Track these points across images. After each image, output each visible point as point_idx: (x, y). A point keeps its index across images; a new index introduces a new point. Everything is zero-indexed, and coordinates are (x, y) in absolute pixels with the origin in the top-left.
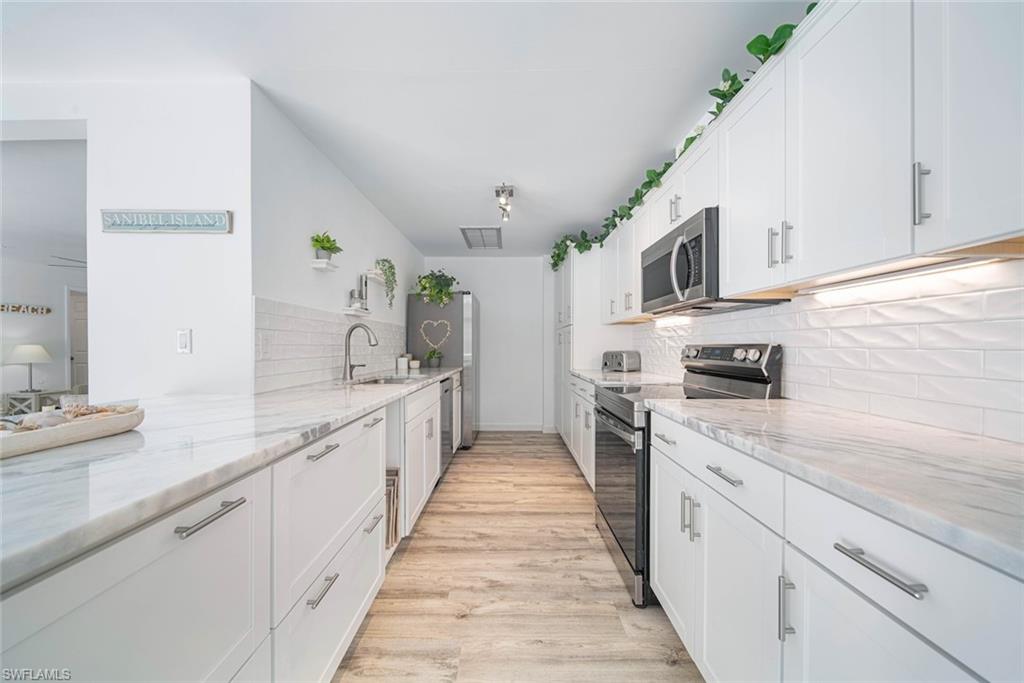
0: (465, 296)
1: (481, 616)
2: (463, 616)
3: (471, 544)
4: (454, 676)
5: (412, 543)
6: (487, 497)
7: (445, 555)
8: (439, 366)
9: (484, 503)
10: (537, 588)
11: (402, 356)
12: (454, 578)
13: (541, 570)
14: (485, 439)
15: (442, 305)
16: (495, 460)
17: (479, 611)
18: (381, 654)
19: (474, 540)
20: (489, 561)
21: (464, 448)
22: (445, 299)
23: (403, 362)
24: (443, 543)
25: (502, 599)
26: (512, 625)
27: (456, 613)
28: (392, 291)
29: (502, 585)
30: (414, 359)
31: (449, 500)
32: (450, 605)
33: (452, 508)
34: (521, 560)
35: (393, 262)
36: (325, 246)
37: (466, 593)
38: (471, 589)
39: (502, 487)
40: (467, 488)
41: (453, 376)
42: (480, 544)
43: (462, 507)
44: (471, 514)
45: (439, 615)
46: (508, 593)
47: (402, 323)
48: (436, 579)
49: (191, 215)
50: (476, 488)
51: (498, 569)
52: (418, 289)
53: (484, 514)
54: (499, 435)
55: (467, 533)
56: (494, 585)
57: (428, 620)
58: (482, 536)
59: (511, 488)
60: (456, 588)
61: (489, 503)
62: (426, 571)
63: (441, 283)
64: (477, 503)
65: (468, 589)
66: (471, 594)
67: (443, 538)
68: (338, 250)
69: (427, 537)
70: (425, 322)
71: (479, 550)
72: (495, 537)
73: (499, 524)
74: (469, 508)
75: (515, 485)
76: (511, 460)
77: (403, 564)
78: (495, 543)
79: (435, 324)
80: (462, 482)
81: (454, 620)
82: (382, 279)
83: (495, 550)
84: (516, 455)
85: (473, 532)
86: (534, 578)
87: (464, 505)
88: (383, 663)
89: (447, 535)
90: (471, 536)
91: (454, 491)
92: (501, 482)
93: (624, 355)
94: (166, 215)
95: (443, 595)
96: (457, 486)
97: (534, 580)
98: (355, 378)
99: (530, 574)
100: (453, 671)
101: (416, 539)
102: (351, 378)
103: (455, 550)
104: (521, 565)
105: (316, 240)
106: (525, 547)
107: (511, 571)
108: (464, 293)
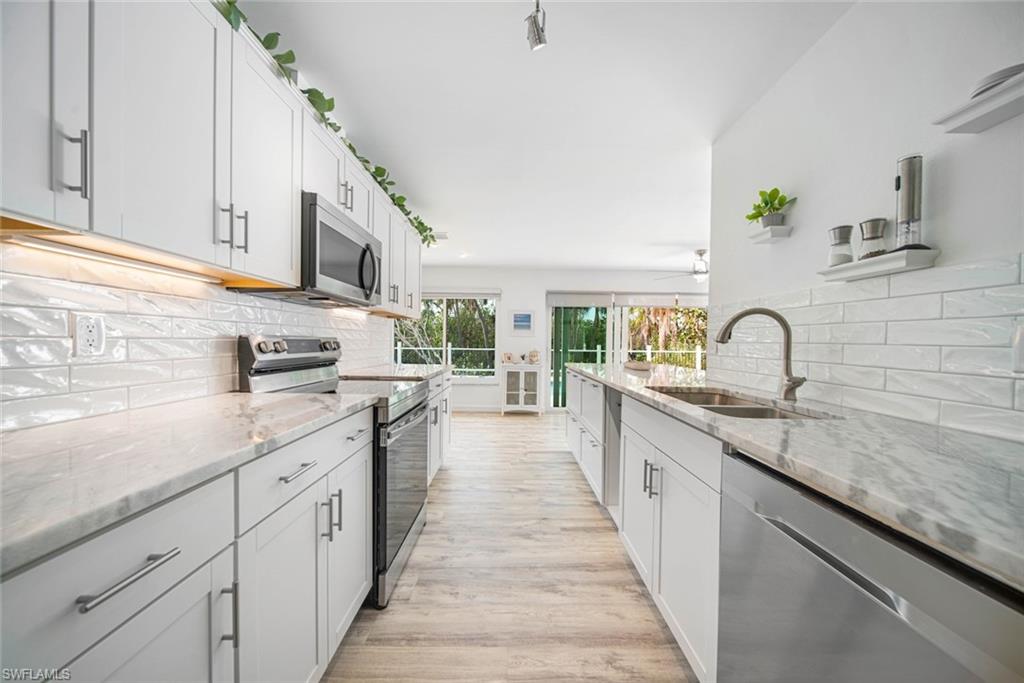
1: (534, 518)
2: (545, 519)
3: (560, 575)
25: (520, 528)
27: (551, 521)
29: (522, 537)
32: (556, 525)
37: (546, 531)
56: (527, 536)
72: (534, 586)
83: (532, 568)
95: (564, 529)
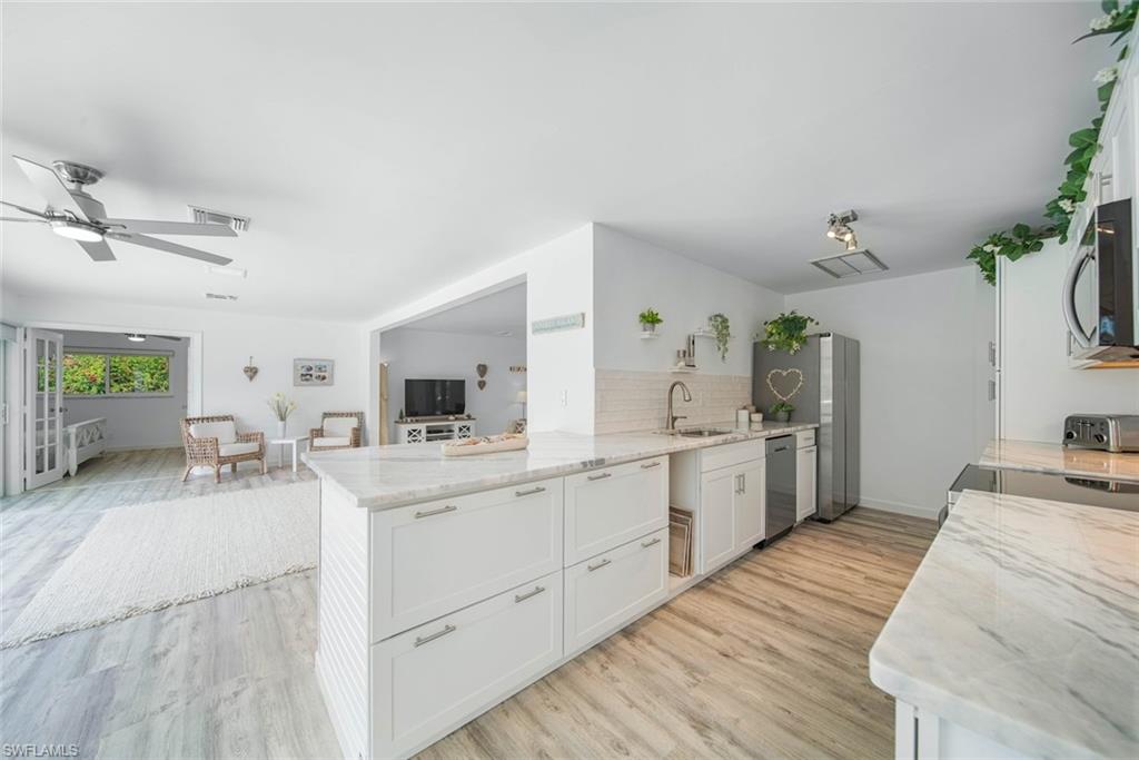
0: (822, 339)
1: (740, 663)
2: (725, 655)
3: (770, 610)
4: (695, 685)
5: (713, 586)
6: (817, 577)
7: (738, 607)
8: (788, 420)
9: (810, 581)
10: (817, 675)
11: (745, 408)
12: (735, 627)
13: (836, 665)
14: (859, 517)
15: (792, 352)
16: (859, 544)
17: (742, 660)
18: (651, 642)
19: (774, 607)
20: (779, 630)
21: (818, 520)
22: (796, 345)
23: (744, 415)
24: (742, 598)
25: (772, 663)
26: (769, 686)
27: (721, 650)
28: (724, 345)
29: (779, 654)
30: (758, 411)
31: (770, 565)
32: (720, 642)
33: (769, 573)
34: (816, 645)
35: (726, 316)
36: (651, 320)
37: (739, 643)
38: (746, 642)
39: (847, 574)
40: (800, 561)
41: (797, 434)
42: (779, 614)
43: (781, 576)
44: (787, 585)
45: (706, 644)
46: (783, 663)
47: (748, 373)
48: (718, 619)
49: (566, 319)
50: (811, 564)
51: (785, 640)
52: (765, 337)
53: (804, 591)
54: (884, 517)
55: (771, 599)
56: (771, 650)
57: (694, 641)
58: (785, 608)
59: (859, 579)
60: (731, 634)
61: (816, 583)
62: (713, 610)
63: (792, 326)
64: (801, 578)
65: (742, 640)
66: (743, 645)
67: (743, 594)
68: (659, 321)
69: (729, 587)
70: (773, 371)
71: (775, 618)
73: (815, 606)
74: (788, 579)
75: (866, 578)
76: (884, 550)
77: (696, 598)
78: (797, 620)
79: (785, 374)
80: (796, 553)
81: (717, 654)
82: (714, 334)
83: (793, 625)
84: (895, 546)
85: (778, 601)
86: (822, 666)
87: (784, 575)
88: (649, 648)
89: (748, 592)
90: (774, 603)
91: (783, 560)
92: (849, 568)
93: (1112, 424)
94: (556, 320)
95: (717, 633)
96: (790, 556)
97: (819, 668)
98: (676, 429)
99: (819, 661)
100: (695, 682)
101: (717, 584)
102: (673, 428)
103: (748, 607)
104: (813, 650)
105: (643, 316)
106: (833, 638)
107: (800, 650)
108: (821, 336)
